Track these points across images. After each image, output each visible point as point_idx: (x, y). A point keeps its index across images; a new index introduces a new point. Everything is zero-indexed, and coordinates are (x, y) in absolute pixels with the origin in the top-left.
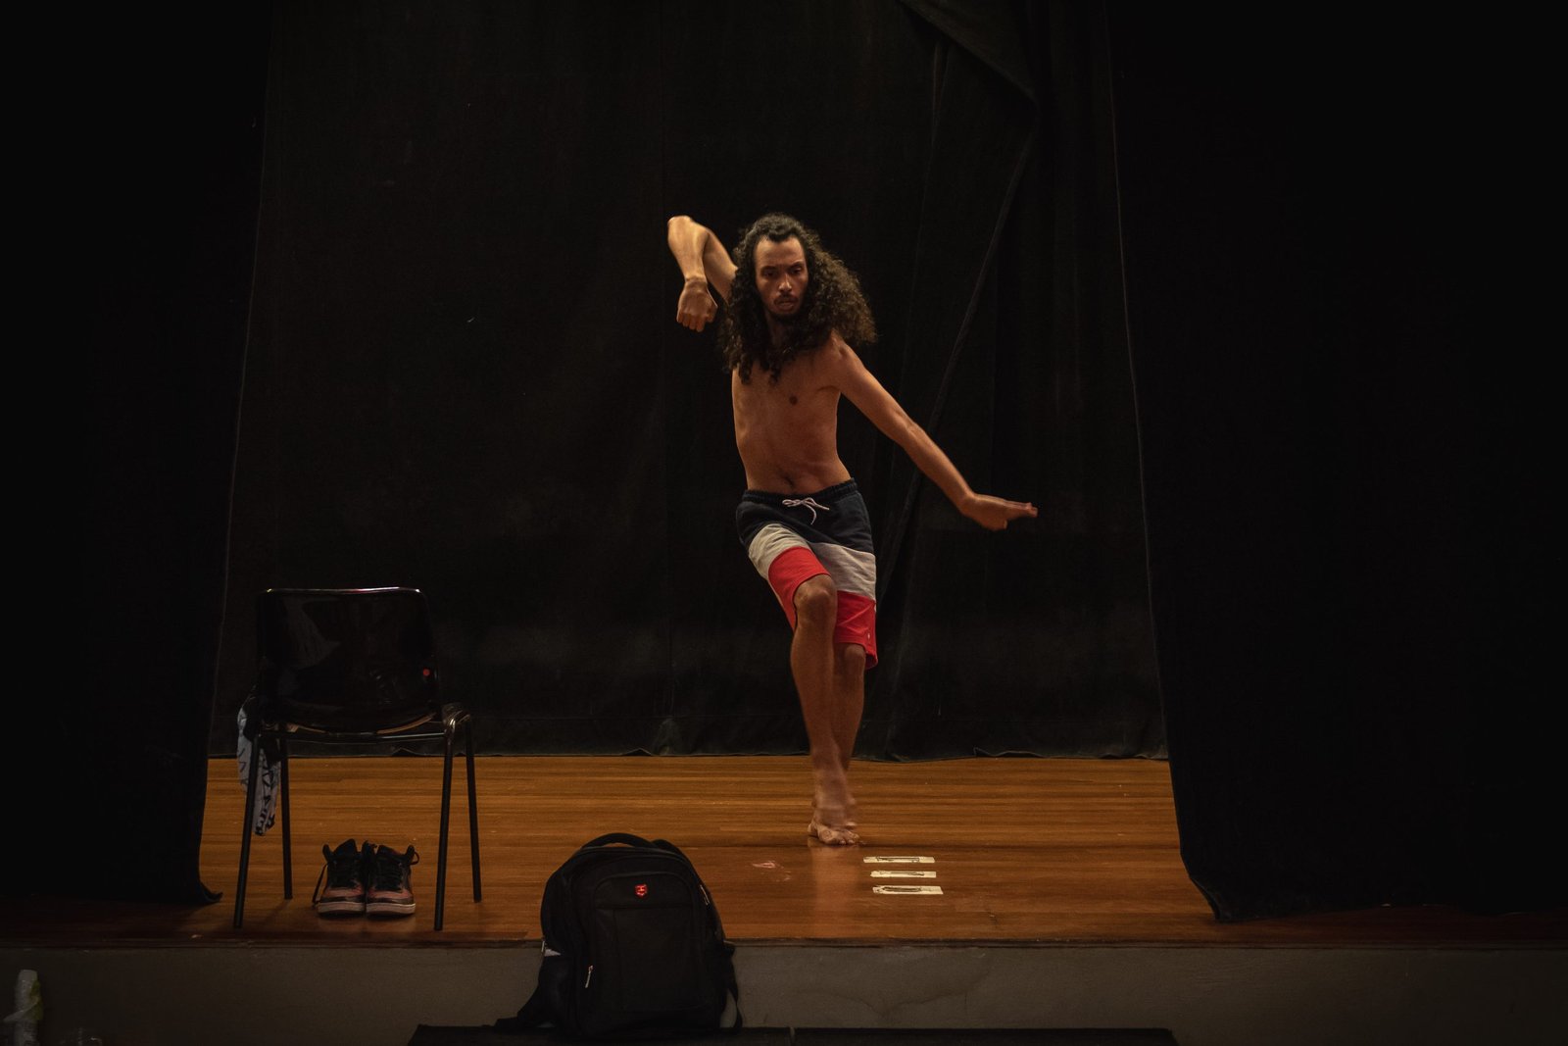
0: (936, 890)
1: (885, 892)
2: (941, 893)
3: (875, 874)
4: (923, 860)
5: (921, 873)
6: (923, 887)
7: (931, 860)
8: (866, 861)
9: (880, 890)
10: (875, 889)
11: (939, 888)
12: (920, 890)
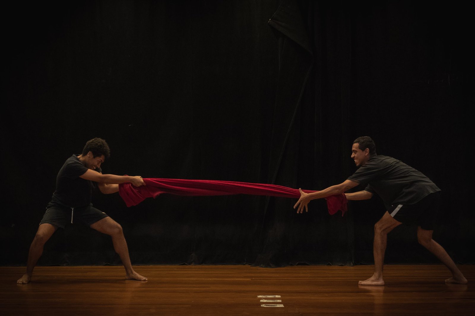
0: (282, 306)
1: (265, 306)
2: (283, 306)
3: (261, 301)
4: (277, 296)
5: (276, 300)
6: (277, 305)
7: (279, 297)
8: (258, 297)
9: (263, 306)
10: (262, 305)
11: (283, 305)
12: (276, 306)
